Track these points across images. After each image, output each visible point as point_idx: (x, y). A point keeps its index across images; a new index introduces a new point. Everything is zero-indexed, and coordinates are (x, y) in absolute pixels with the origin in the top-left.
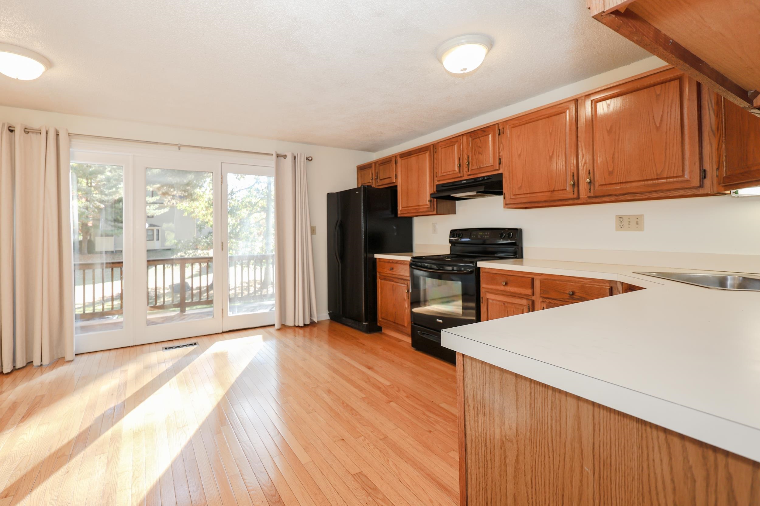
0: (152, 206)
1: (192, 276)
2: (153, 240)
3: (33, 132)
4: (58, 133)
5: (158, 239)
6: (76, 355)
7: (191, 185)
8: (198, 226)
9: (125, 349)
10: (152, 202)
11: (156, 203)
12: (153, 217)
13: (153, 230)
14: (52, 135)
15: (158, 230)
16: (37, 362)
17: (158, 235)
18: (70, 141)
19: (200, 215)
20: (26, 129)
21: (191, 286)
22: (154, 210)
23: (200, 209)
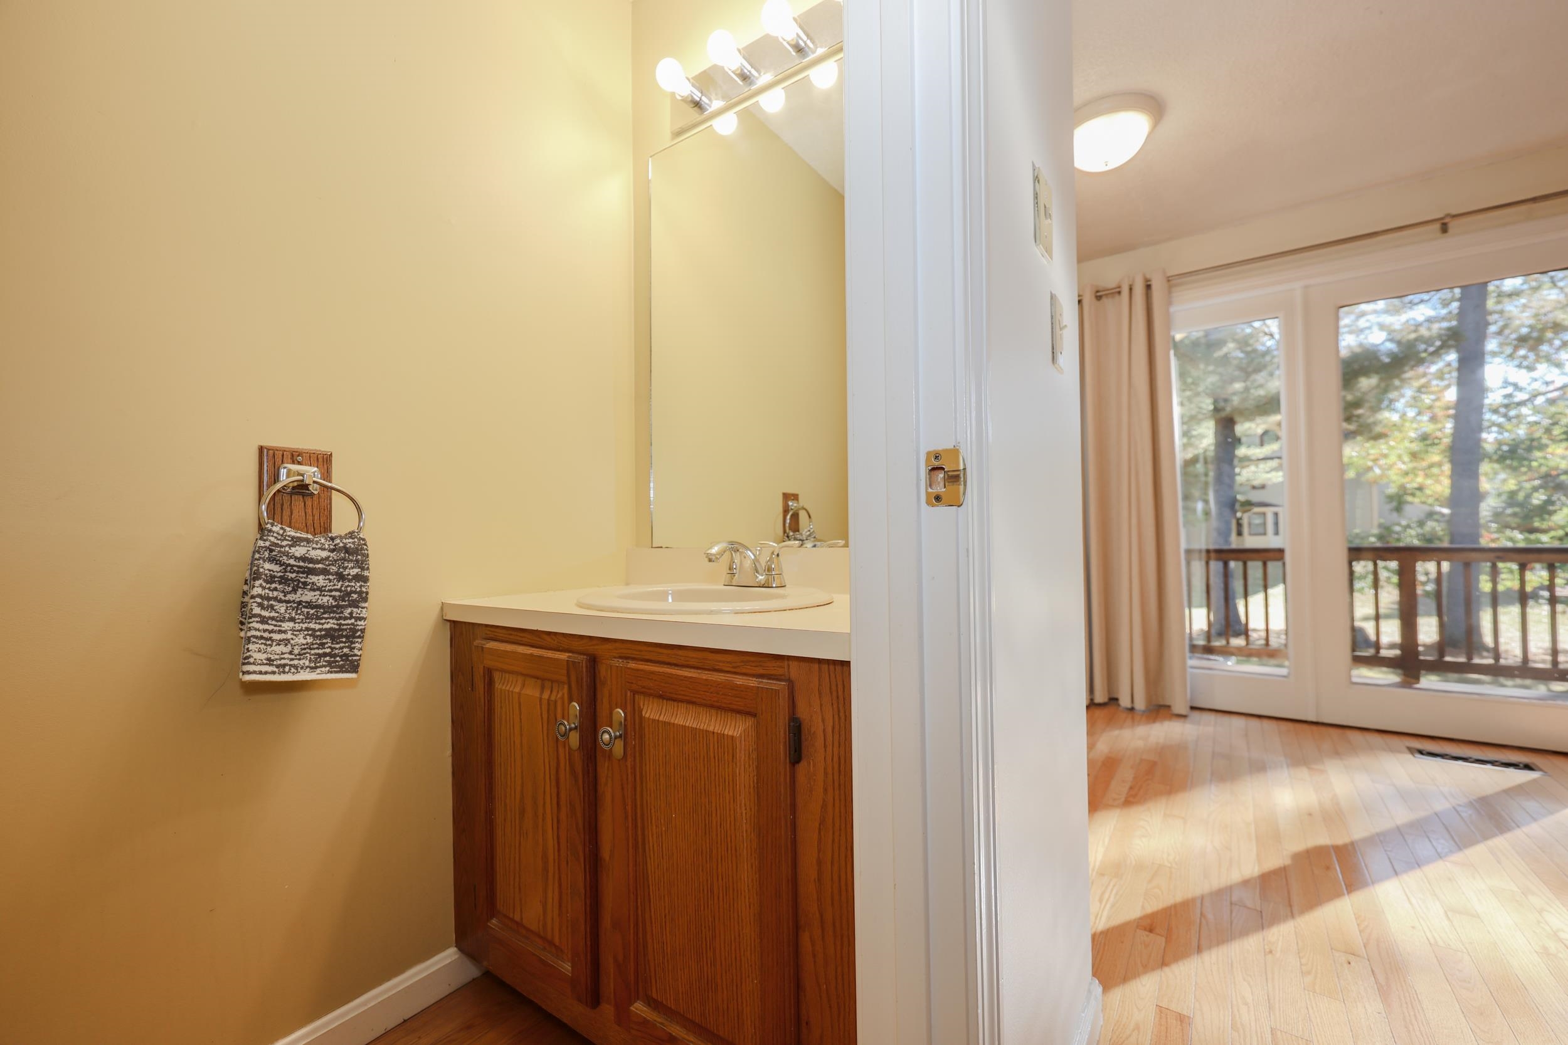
0: (1262, 466)
1: (1377, 618)
2: (1265, 534)
3: (1106, 295)
4: (1149, 283)
5: (1277, 533)
6: (1193, 708)
7: (1367, 405)
8: (1390, 498)
9: (1298, 726)
10: (1261, 456)
11: (1272, 458)
12: (1263, 487)
13: (1264, 514)
14: (1139, 290)
15: (1276, 514)
16: (1125, 702)
17: (1276, 524)
18: (1170, 292)
19: (1393, 475)
20: (1097, 292)
21: (1373, 637)
22: (1268, 472)
23: (1393, 458)
